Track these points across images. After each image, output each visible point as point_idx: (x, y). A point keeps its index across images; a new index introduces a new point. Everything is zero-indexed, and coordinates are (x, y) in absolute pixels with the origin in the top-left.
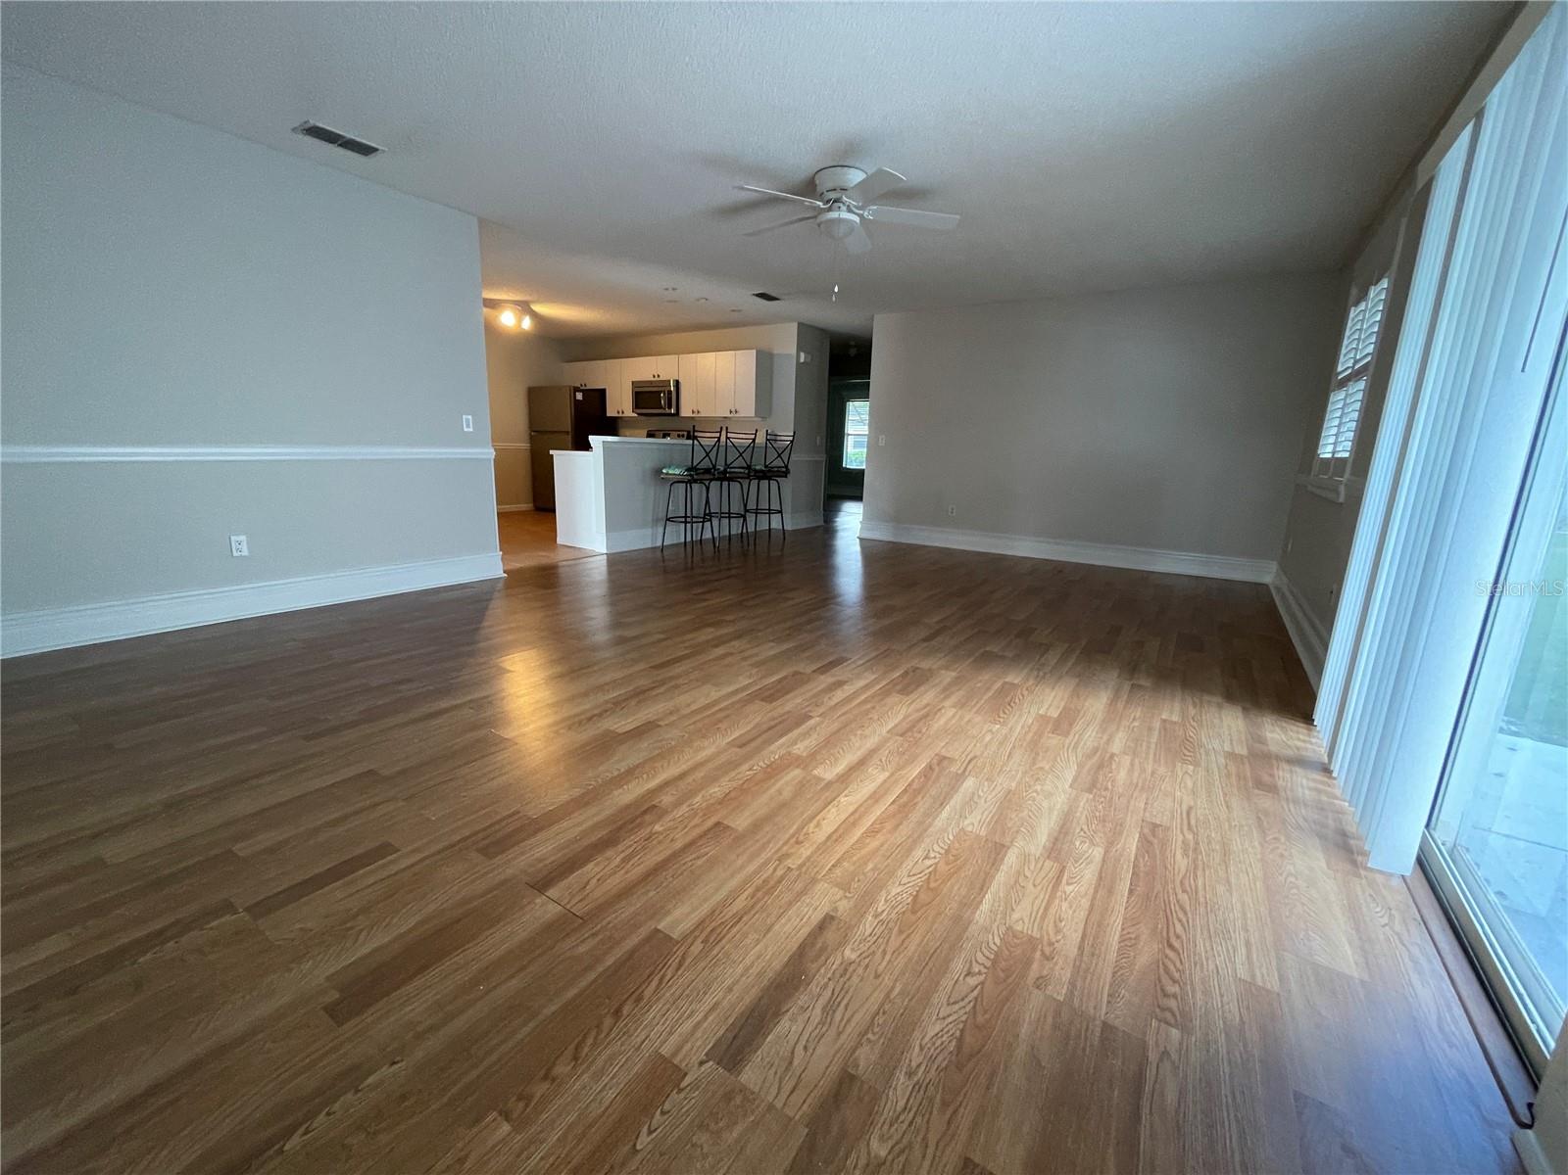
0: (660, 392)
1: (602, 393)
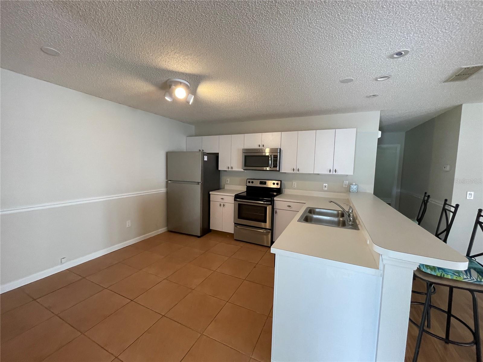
1: (217, 156)
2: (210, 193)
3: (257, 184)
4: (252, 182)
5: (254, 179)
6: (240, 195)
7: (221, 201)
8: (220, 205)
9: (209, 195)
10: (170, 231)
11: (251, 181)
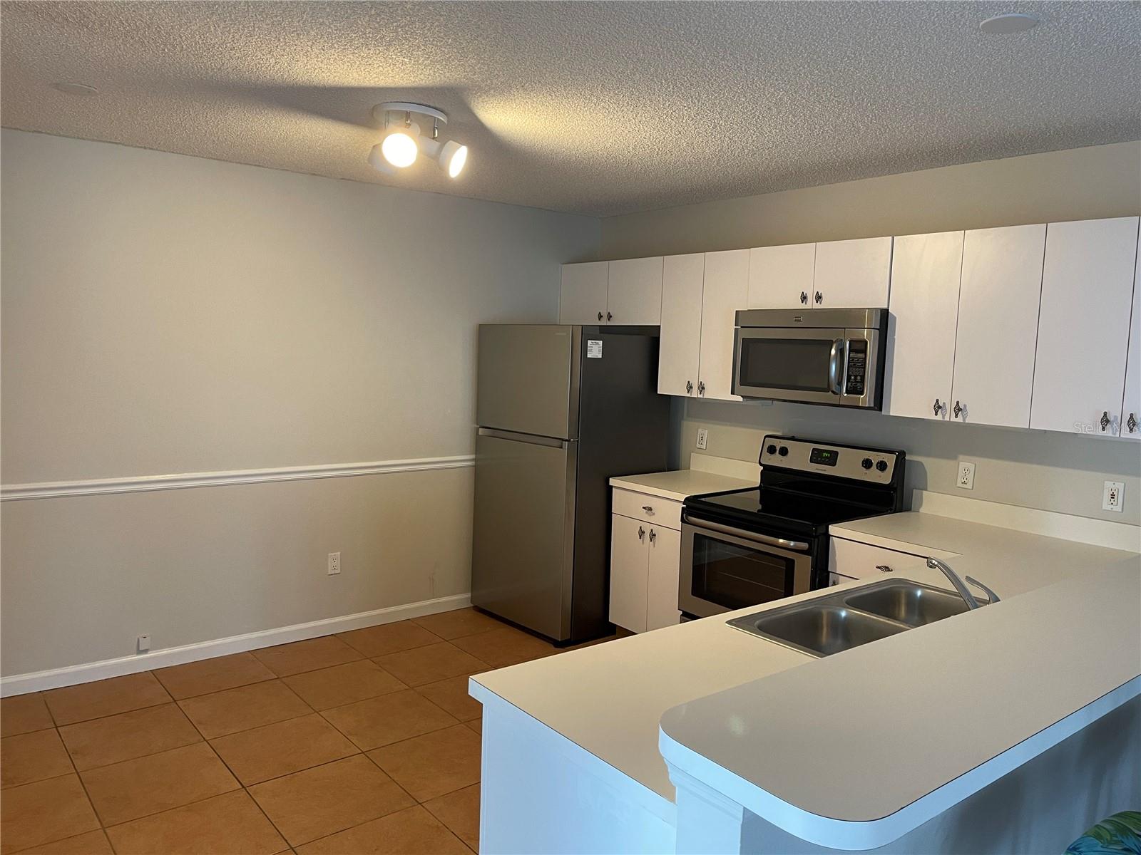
0: (829, 344)
1: (650, 338)
2: (613, 482)
3: (799, 459)
4: (784, 452)
5: (793, 439)
6: (708, 500)
7: (643, 515)
8: (642, 533)
9: (609, 489)
10: (479, 609)
11: (779, 444)
